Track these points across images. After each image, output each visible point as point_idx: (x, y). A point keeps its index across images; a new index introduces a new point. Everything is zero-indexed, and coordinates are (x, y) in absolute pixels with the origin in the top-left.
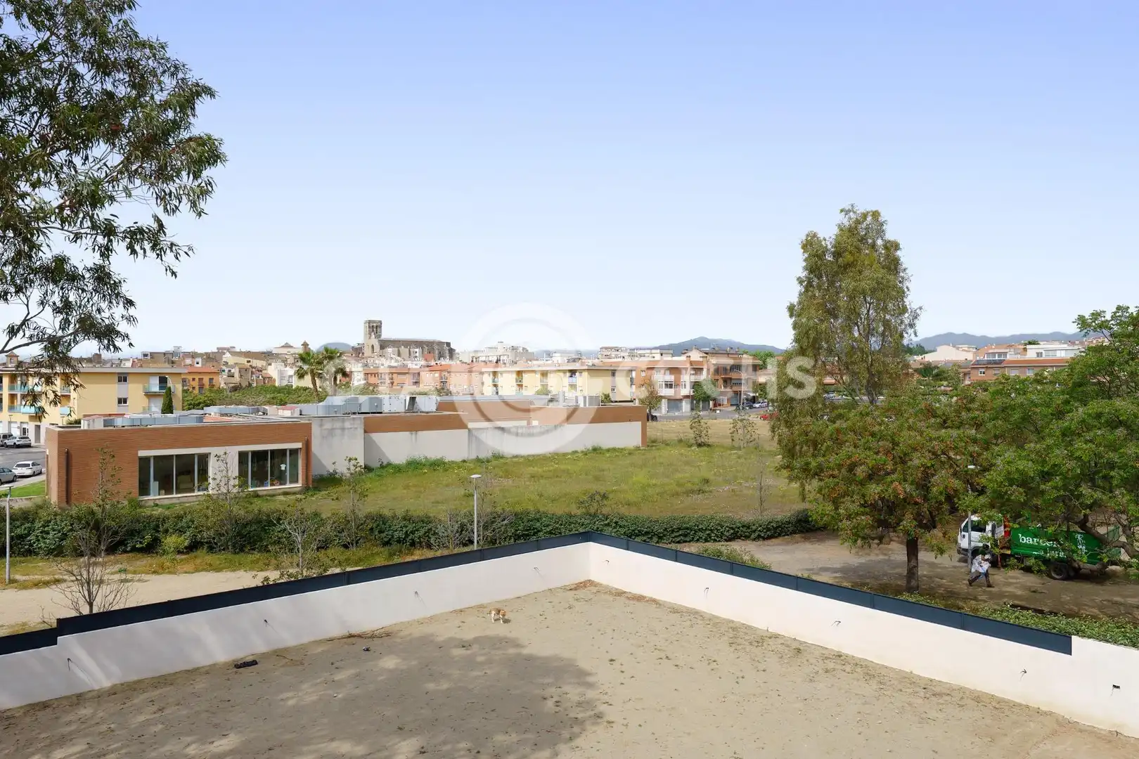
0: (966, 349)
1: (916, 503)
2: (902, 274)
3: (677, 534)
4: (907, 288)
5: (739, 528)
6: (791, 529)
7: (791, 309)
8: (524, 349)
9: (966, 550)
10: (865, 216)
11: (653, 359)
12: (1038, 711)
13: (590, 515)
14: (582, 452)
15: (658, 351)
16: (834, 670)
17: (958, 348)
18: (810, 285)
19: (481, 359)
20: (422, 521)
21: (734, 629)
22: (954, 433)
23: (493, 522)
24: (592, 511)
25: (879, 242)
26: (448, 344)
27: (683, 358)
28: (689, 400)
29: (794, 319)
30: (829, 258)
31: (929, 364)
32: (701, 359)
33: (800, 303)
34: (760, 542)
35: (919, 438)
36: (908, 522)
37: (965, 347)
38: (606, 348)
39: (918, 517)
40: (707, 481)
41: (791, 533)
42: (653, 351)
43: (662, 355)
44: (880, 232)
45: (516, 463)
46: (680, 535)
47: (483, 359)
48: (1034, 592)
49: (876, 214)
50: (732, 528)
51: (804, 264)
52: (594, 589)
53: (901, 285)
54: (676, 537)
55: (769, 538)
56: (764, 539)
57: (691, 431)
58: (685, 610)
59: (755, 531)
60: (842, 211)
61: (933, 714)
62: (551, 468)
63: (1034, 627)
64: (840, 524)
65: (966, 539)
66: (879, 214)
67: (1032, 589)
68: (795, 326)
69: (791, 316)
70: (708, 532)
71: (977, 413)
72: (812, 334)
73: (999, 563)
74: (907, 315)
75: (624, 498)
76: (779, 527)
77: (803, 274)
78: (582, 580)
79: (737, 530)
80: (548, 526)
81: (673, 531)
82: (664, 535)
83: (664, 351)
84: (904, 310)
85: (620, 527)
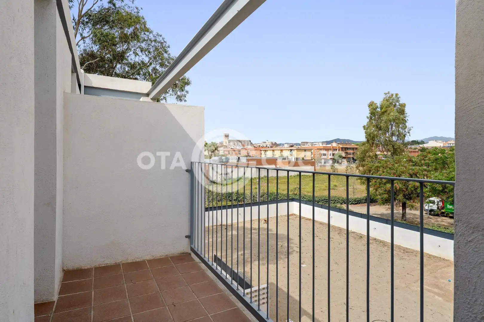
0: (441, 142)
1: (403, 191)
2: (405, 115)
3: (324, 201)
4: (407, 119)
5: (345, 200)
6: (364, 201)
7: (364, 127)
8: (275, 143)
9: (427, 210)
10: (392, 95)
11: (319, 146)
12: (444, 259)
13: (295, 194)
14: (294, 176)
15: (321, 143)
16: (373, 243)
17: (437, 142)
18: (371, 118)
19: (261, 146)
20: (242, 194)
21: (340, 230)
22: (418, 168)
23: (263, 195)
24: (295, 193)
25: (398, 104)
26: (250, 141)
27: (330, 145)
28: (332, 160)
29: (365, 130)
30: (379, 110)
31: (424, 147)
32: (336, 146)
33: (367, 125)
34: (353, 205)
35: (405, 169)
36: (400, 197)
37: (440, 141)
38: (303, 142)
39: (404, 196)
40: (336, 186)
41: (364, 203)
42: (319, 143)
43: (322, 144)
44: (398, 101)
45: (272, 179)
46: (325, 202)
47: (262, 146)
48: (452, 224)
49: (397, 95)
50: (343, 200)
51: (369, 112)
52: (295, 216)
53: (405, 119)
54: (323, 202)
55: (356, 204)
56: (354, 204)
57: (332, 170)
58: (324, 223)
59: (350, 202)
60: (384, 93)
61: (405, 257)
62: (283, 181)
63: (443, 231)
64: (377, 197)
65: (427, 206)
66: (398, 95)
67: (451, 223)
68: (366, 133)
69: (364, 129)
70: (334, 201)
71: (427, 161)
72: (372, 135)
73: (440, 215)
74: (407, 129)
75: (307, 190)
76: (359, 200)
77: (369, 115)
78: (292, 214)
79: (344, 201)
80: (281, 197)
81: (322, 201)
82: (319, 202)
83: (323, 143)
84: (406, 127)
85: (305, 198)
